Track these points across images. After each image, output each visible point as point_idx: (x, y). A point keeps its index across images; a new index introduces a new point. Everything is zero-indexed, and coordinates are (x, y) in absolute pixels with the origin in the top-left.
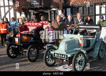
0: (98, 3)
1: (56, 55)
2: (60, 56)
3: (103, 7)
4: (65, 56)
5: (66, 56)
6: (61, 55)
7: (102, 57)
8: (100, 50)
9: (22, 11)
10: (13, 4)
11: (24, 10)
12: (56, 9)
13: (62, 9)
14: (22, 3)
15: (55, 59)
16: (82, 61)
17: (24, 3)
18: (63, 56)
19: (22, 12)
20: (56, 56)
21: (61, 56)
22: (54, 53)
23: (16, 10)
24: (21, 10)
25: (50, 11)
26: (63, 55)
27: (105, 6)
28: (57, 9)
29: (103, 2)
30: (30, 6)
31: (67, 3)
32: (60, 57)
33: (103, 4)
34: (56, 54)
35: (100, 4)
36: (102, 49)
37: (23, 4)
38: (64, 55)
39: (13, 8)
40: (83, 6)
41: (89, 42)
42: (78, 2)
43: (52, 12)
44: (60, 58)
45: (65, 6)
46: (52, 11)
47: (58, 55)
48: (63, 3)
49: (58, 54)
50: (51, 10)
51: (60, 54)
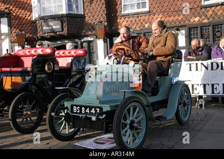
0: (171, 26)
1: (75, 109)
2: (85, 110)
3: (180, 34)
4: (96, 111)
5: (99, 109)
6: (88, 109)
7: (186, 119)
8: (180, 103)
9: (26, 43)
10: (9, 31)
11: (31, 42)
12: (92, 39)
13: (103, 37)
14: (27, 28)
15: (74, 119)
16: (139, 122)
17: (30, 28)
18: (92, 111)
19: (26, 46)
20: (76, 113)
21: (88, 111)
22: (72, 106)
23: (14, 42)
24: (22, 42)
25: (81, 42)
26: (91, 108)
27: (183, 32)
28: (94, 38)
29: (180, 25)
30: (41, 32)
31: (113, 28)
32: (86, 113)
33: (180, 29)
34: (77, 106)
35: (176, 28)
36: (185, 102)
37: (29, 30)
38: (95, 108)
39: (8, 39)
40: (144, 33)
41: (156, 85)
42: (135, 25)
43: (84, 44)
44: (85, 116)
45: (109, 32)
46: (84, 42)
47: (81, 110)
48: (105, 27)
49: (81, 107)
50: (82, 40)
51: (86, 107)
